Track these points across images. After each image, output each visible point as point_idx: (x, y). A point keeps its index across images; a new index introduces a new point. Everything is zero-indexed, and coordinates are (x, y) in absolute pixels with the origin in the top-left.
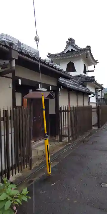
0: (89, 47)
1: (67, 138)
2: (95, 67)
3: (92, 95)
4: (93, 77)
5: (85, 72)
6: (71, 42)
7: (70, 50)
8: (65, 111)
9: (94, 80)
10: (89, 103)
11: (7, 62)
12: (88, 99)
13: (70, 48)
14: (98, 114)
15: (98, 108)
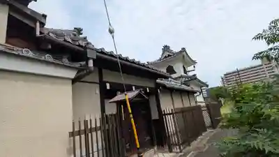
0: (184, 49)
1: (178, 147)
3: (198, 93)
4: (195, 75)
5: (185, 72)
6: (166, 48)
8: (170, 114)
9: (196, 79)
10: (196, 102)
11: (84, 63)
12: (195, 98)
13: (166, 54)
14: (209, 113)
15: (207, 106)
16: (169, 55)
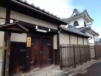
2: (92, 23)
3: (90, 38)
5: (85, 25)
6: (75, 10)
7: (75, 15)
9: (90, 29)
10: (88, 43)
16: (76, 15)
